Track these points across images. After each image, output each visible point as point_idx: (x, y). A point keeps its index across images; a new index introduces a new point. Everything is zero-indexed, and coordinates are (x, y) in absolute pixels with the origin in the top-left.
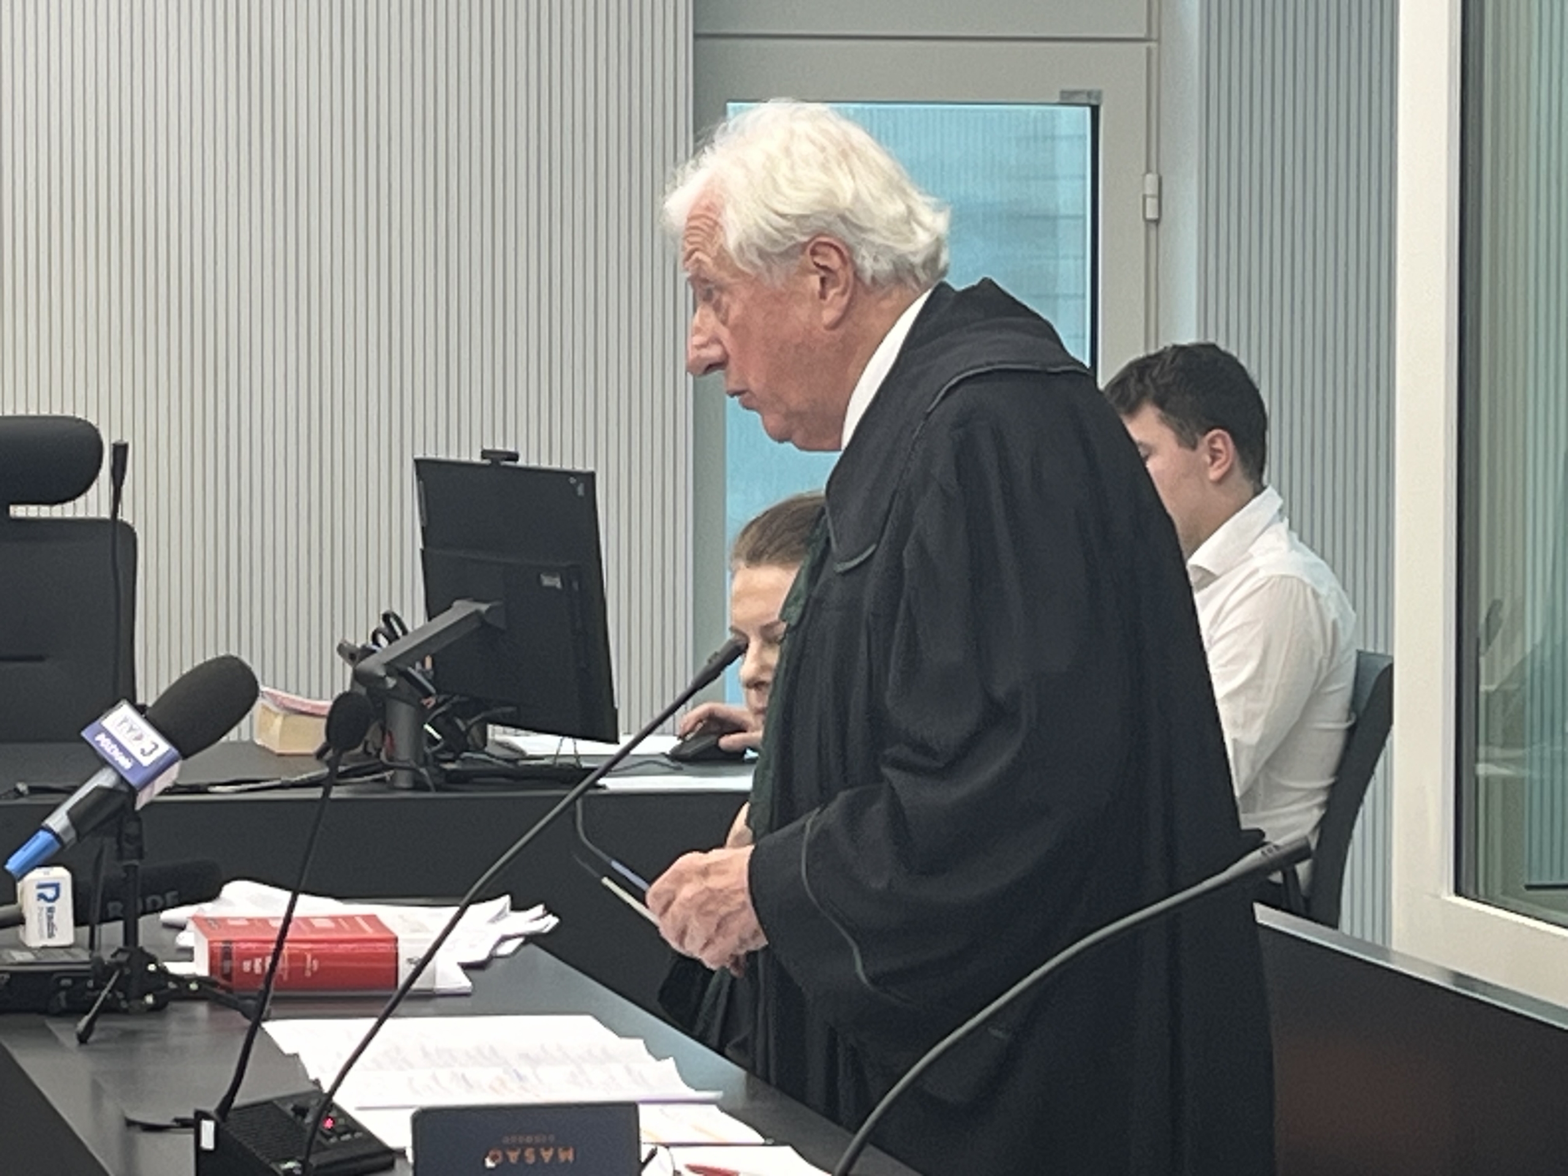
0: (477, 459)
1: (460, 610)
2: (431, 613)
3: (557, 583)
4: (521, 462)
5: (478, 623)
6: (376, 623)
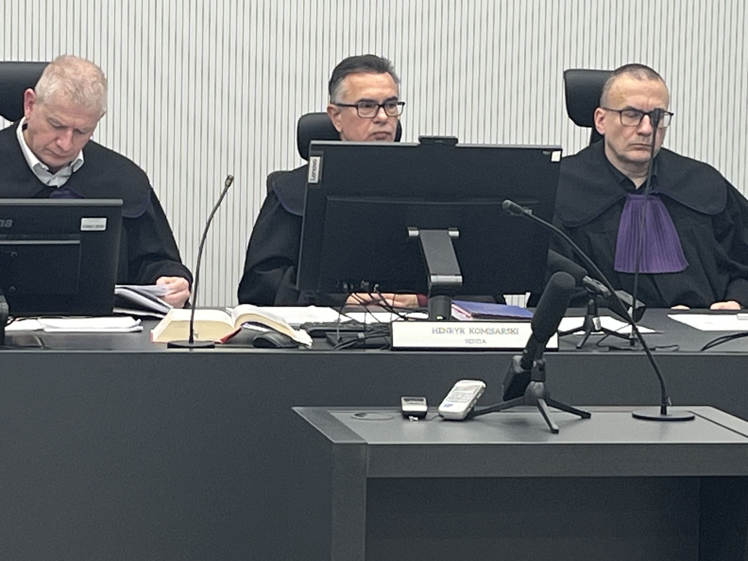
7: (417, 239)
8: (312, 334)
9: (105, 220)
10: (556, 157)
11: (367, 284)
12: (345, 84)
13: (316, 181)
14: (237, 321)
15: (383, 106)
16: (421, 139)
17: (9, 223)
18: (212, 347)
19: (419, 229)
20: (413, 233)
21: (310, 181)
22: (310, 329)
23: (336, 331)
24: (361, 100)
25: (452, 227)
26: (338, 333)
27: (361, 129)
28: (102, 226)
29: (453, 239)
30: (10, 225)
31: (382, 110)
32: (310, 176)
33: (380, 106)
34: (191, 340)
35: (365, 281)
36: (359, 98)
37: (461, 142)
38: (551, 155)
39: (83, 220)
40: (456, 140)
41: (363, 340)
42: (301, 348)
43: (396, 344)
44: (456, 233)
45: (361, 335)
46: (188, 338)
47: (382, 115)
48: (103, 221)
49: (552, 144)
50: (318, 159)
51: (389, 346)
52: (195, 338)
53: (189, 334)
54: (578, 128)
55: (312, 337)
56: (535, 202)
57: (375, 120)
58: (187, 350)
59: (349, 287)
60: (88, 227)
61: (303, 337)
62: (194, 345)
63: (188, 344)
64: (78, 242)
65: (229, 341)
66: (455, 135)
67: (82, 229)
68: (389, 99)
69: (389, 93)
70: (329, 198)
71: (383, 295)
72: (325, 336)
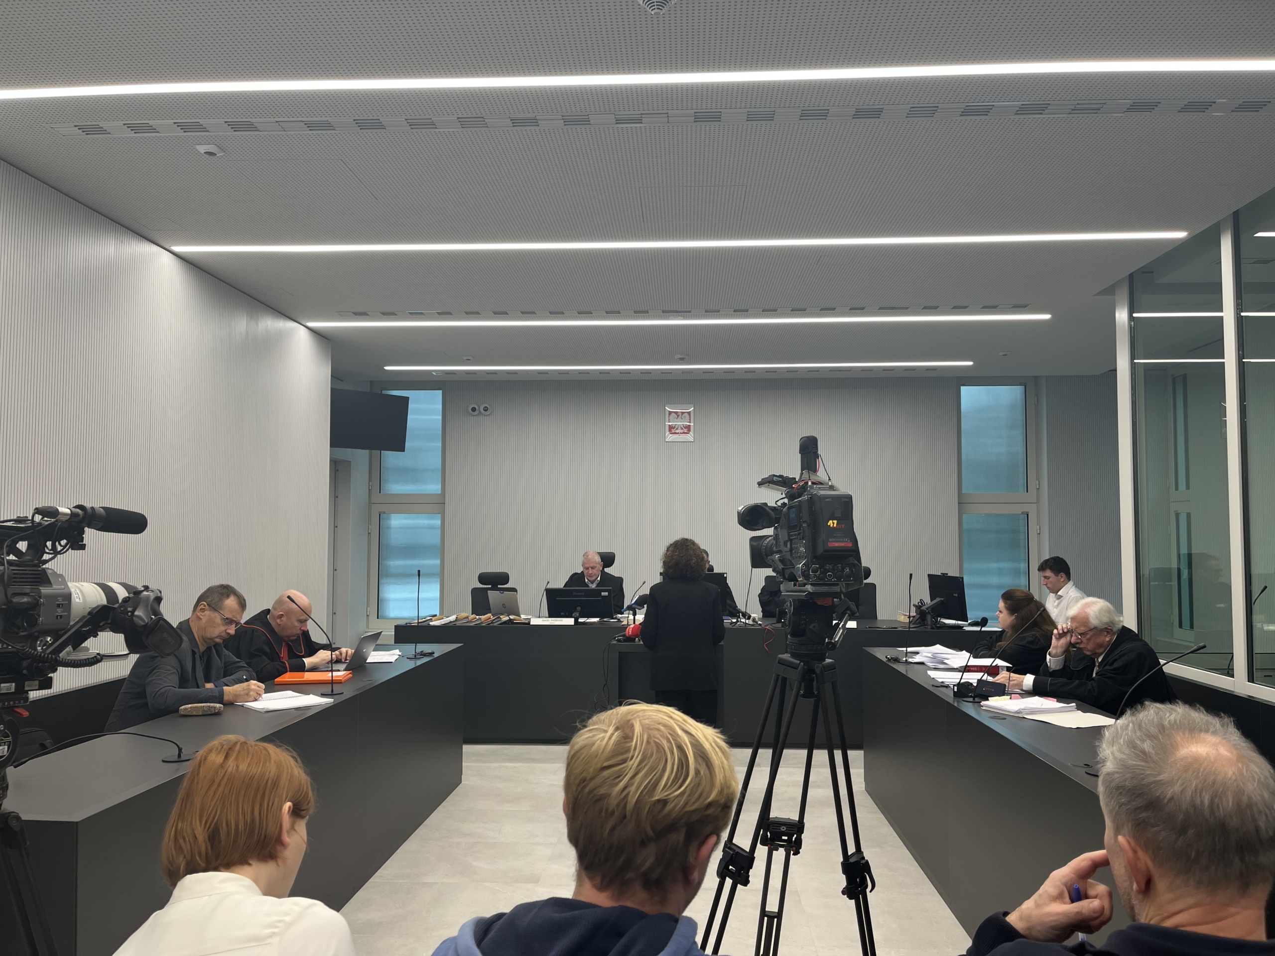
0: (940, 574)
1: (938, 599)
2: (932, 600)
3: (957, 595)
4: (949, 575)
5: (942, 602)
6: (919, 601)
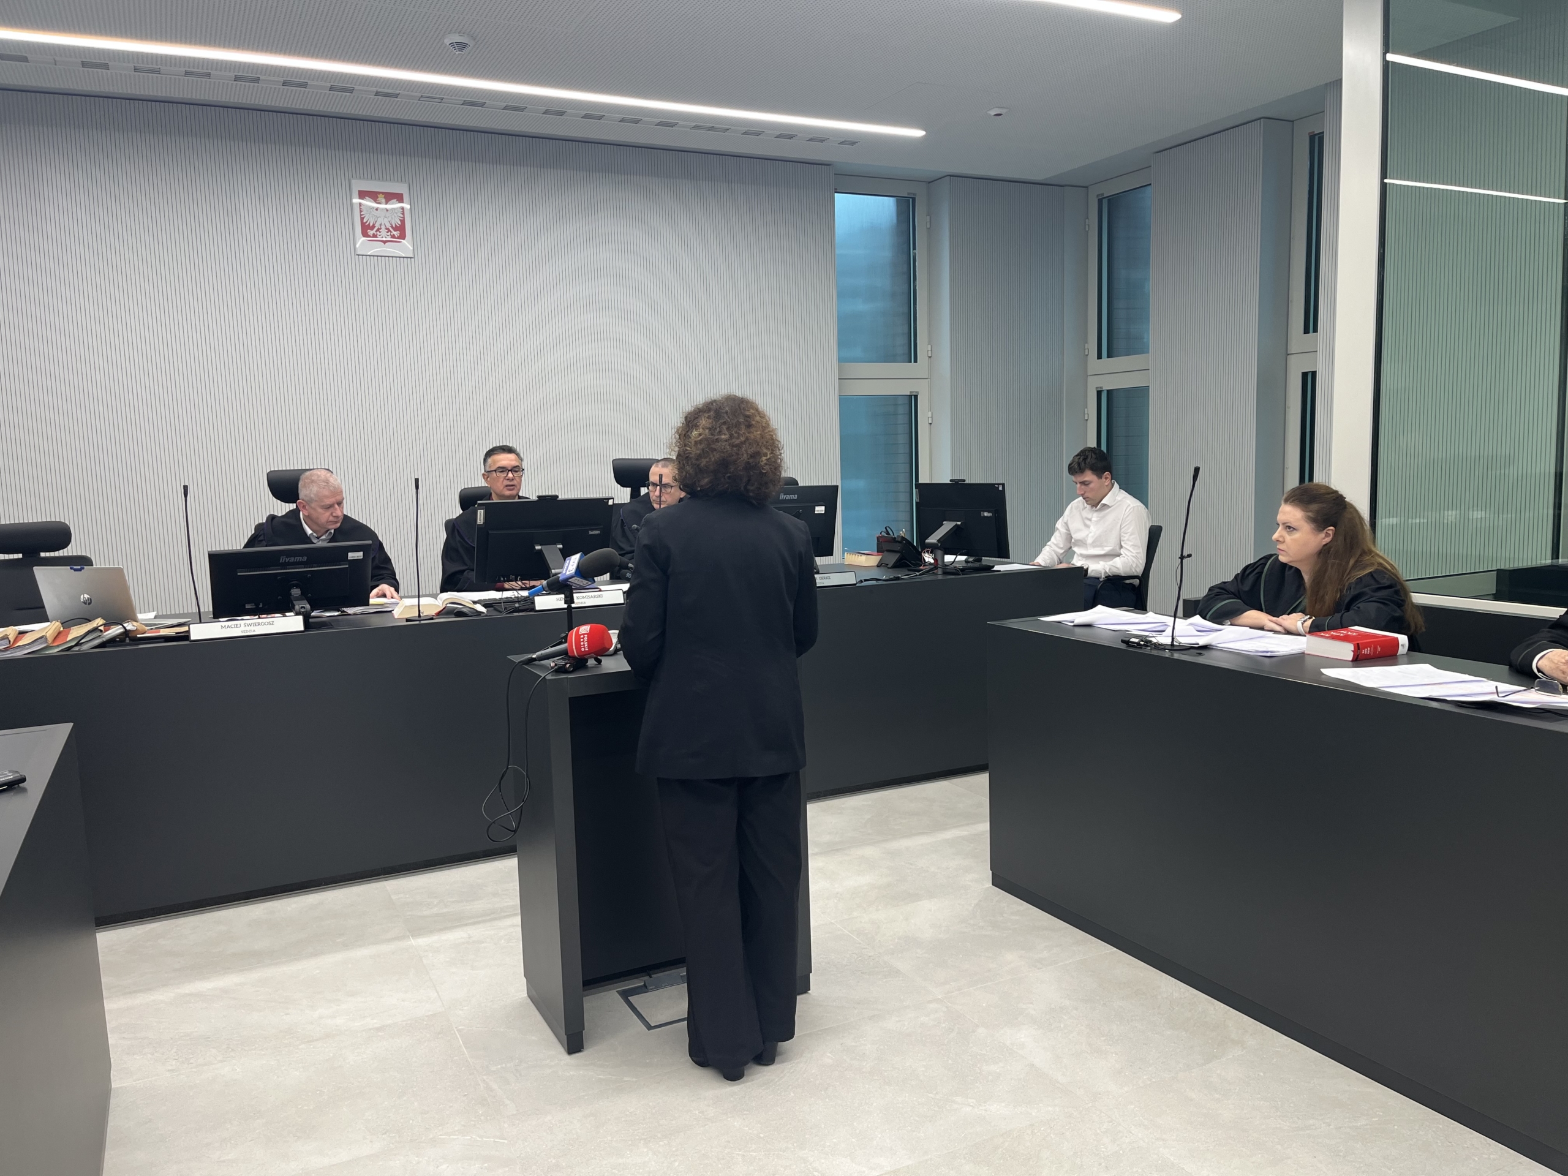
1: (949, 524)
3: (990, 515)
7: (541, 551)
8: (485, 606)
9: (362, 553)
10: (610, 502)
11: (514, 577)
12: (490, 460)
13: (482, 523)
14: (443, 603)
15: (511, 470)
16: (539, 497)
17: (305, 559)
18: (432, 619)
19: (541, 545)
20: (538, 547)
21: (478, 523)
22: (483, 603)
23: (501, 603)
24: (499, 467)
25: (559, 543)
26: (502, 604)
27: (499, 484)
28: (361, 556)
29: (560, 549)
30: (305, 560)
31: (510, 473)
32: (478, 521)
33: (509, 471)
34: (419, 616)
35: (513, 575)
36: (497, 466)
37: (560, 498)
38: (608, 502)
39: (349, 553)
40: (557, 497)
41: (518, 607)
42: (482, 615)
43: (537, 608)
44: (561, 546)
45: (517, 605)
46: (417, 615)
47: (510, 475)
48: (361, 554)
49: (607, 496)
50: (482, 511)
51: (533, 609)
52: (421, 615)
53: (418, 613)
54: (622, 488)
55: (485, 607)
56: (602, 527)
57: (507, 478)
58: (417, 622)
59: (504, 579)
60: (352, 557)
61: (480, 608)
62: (422, 618)
63: (417, 619)
64: (347, 566)
65: (439, 614)
66: (557, 494)
67: (349, 559)
68: (515, 467)
69: (515, 463)
70: (490, 532)
71: (524, 582)
72: (492, 607)
